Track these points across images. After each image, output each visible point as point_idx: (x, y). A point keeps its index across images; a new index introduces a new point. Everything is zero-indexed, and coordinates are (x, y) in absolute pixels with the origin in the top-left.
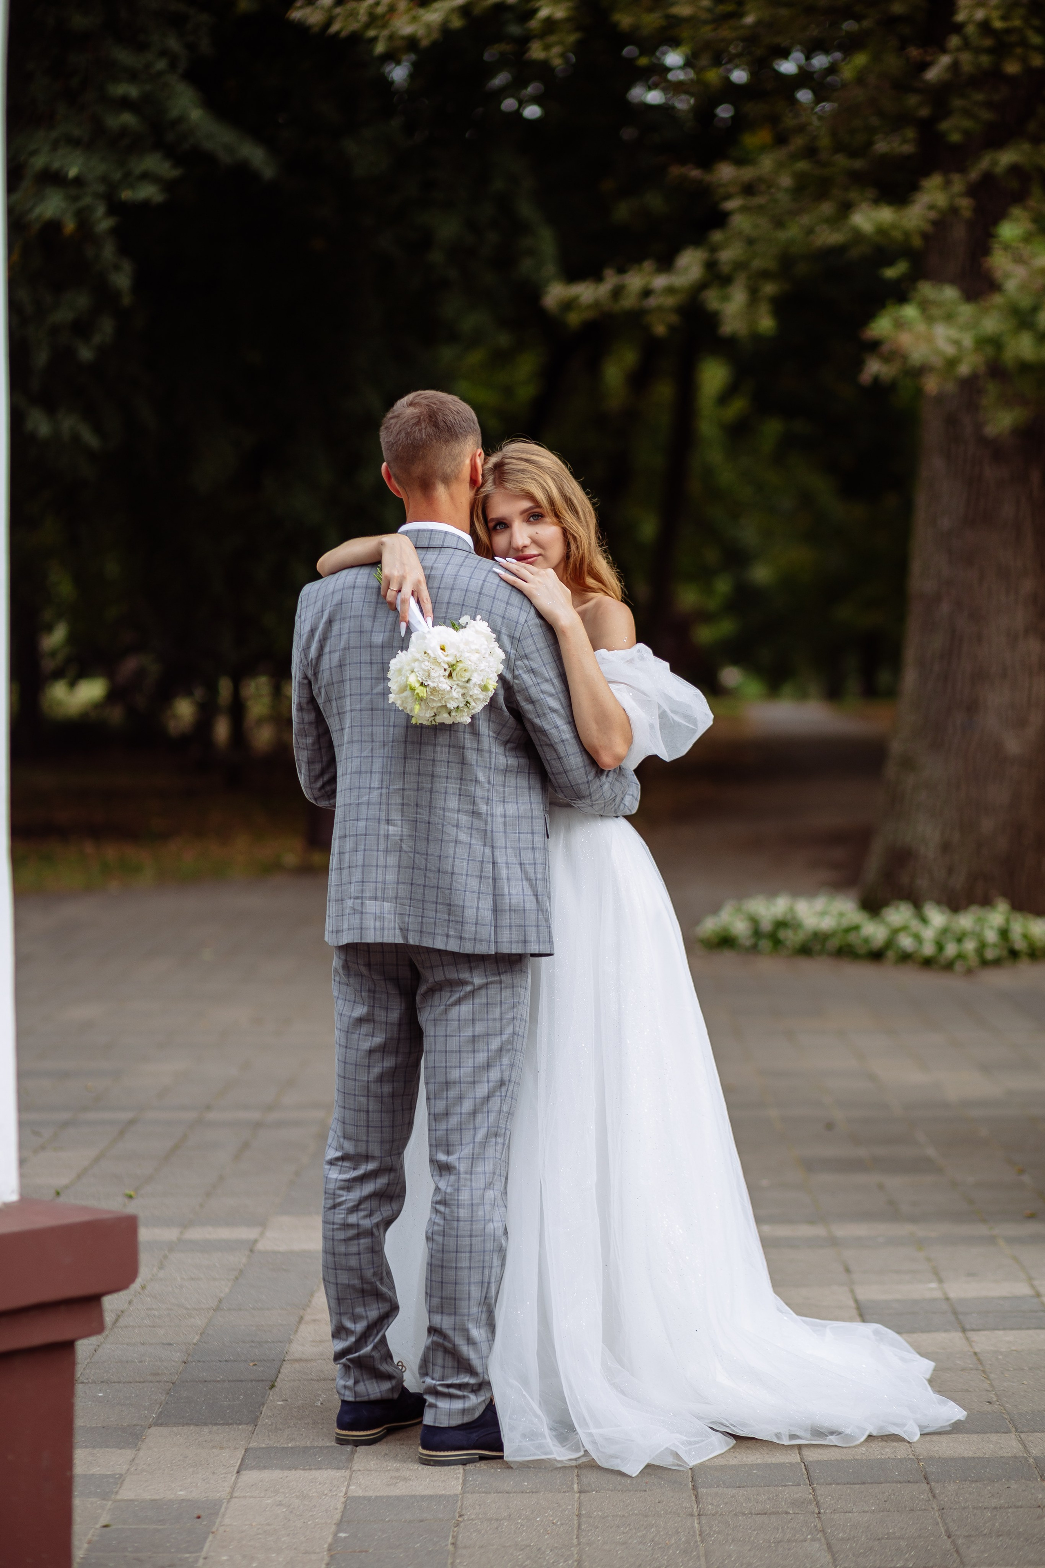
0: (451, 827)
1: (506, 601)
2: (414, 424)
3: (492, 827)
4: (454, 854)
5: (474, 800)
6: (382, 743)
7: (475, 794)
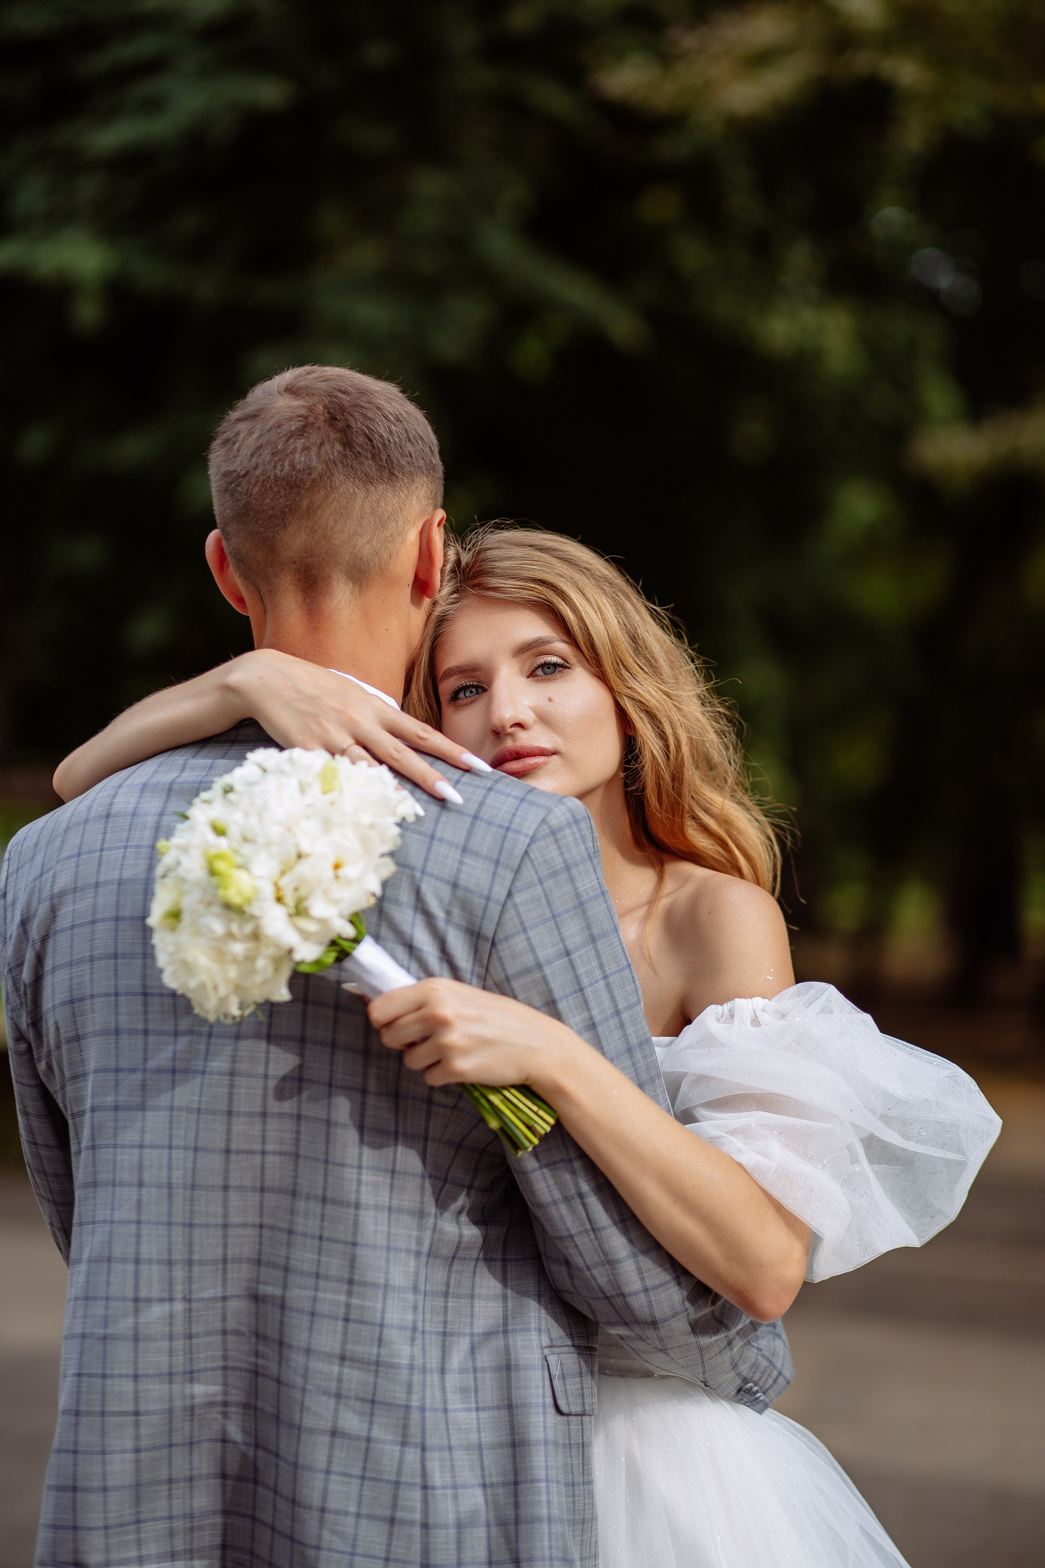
0: (324, 1399)
1: (462, 843)
2: (292, 435)
3: (423, 1398)
4: (329, 1462)
5: (381, 1334)
6: (165, 1191)
7: (383, 1318)
